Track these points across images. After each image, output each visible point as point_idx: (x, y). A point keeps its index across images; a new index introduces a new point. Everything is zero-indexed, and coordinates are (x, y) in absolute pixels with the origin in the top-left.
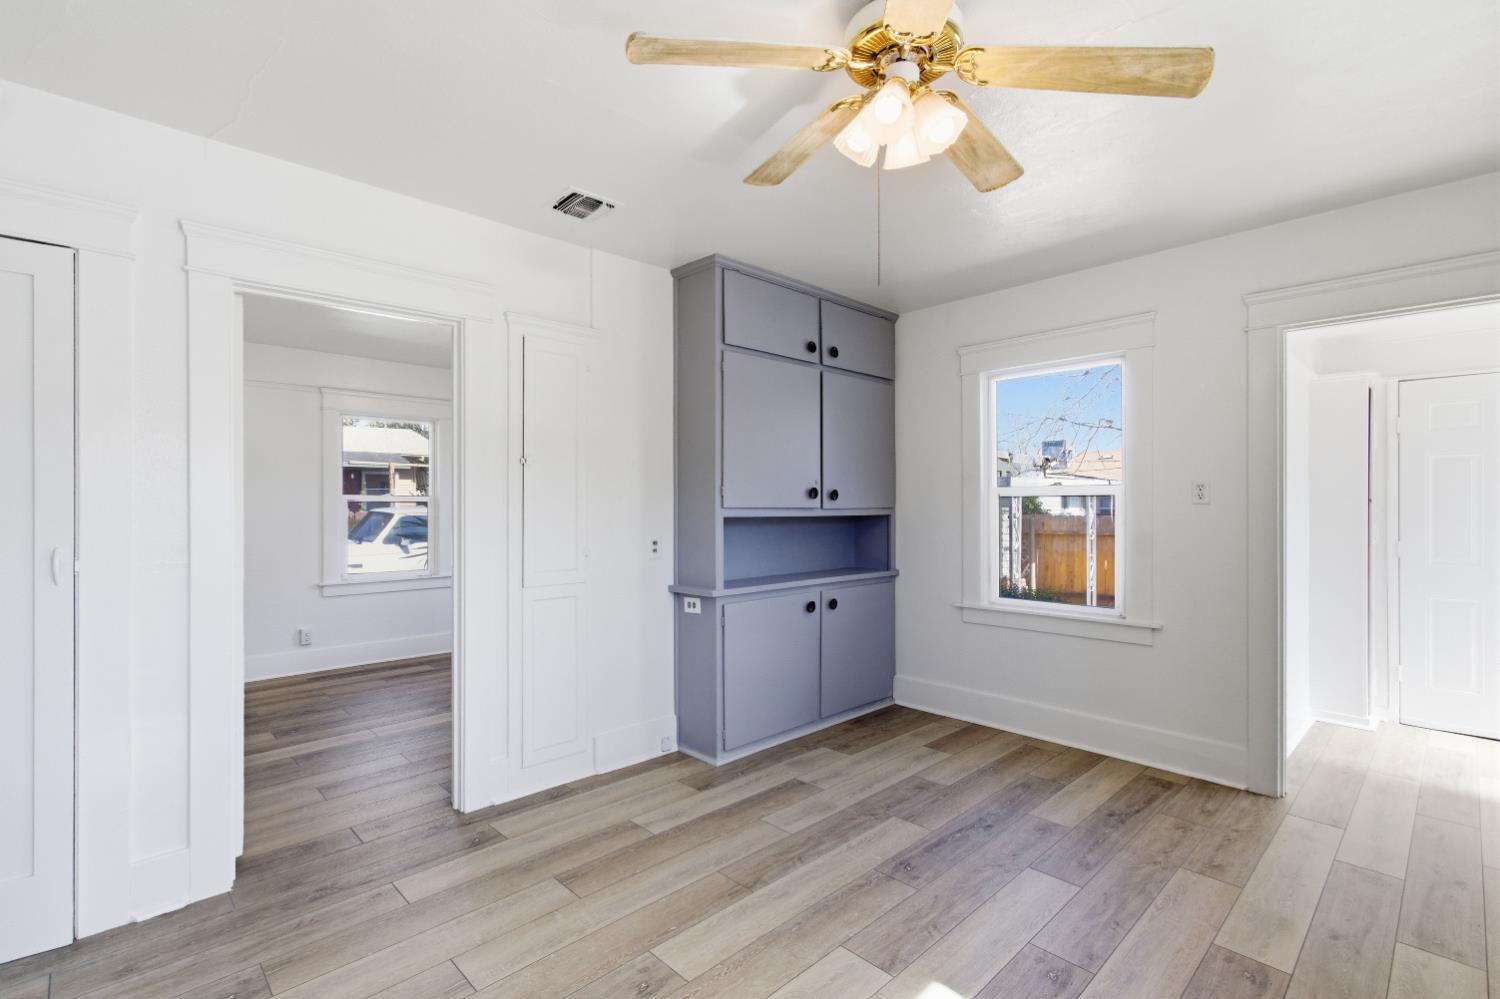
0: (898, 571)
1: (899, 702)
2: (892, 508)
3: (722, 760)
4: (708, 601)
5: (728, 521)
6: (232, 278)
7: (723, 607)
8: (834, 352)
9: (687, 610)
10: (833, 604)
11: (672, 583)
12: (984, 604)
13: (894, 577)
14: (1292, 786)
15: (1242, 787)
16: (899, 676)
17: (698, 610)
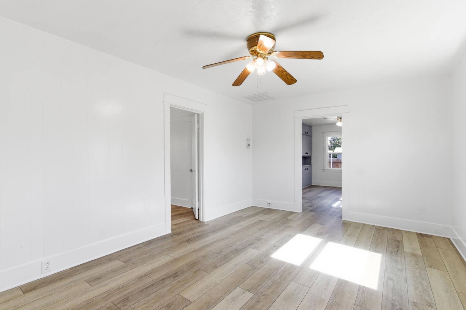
0: (312, 165)
2: (311, 156)
12: (327, 169)
16: (312, 181)
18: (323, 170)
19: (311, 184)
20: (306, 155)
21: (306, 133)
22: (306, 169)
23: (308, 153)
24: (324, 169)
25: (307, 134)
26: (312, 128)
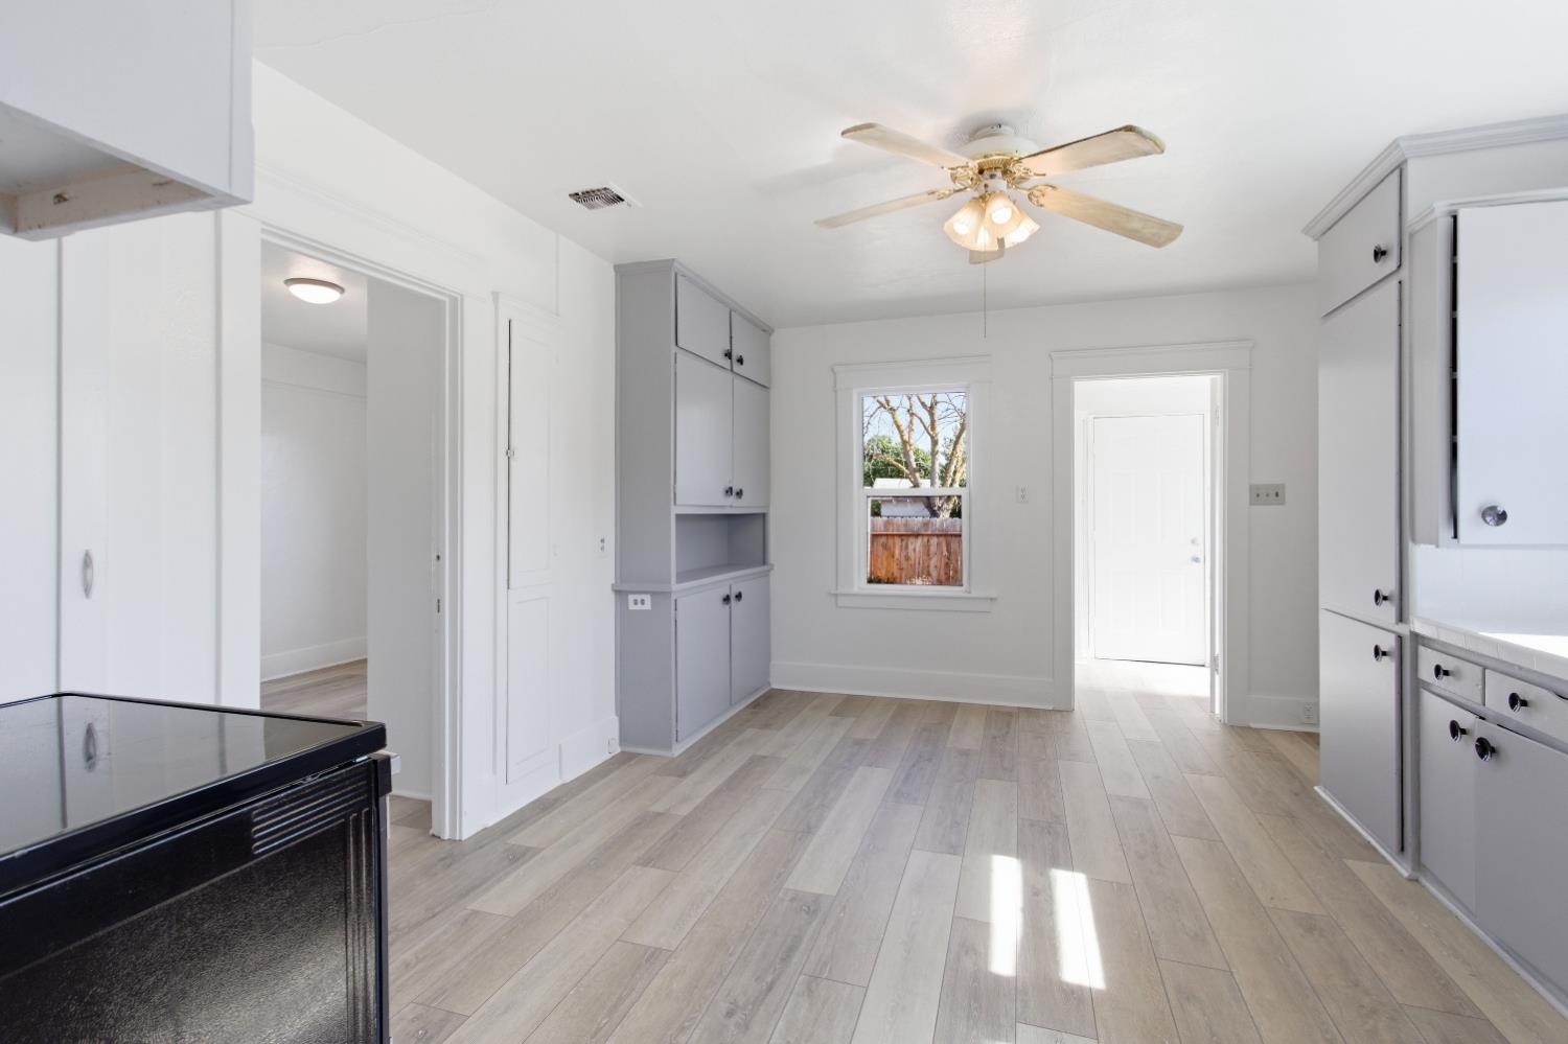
0: (773, 565)
1: (774, 686)
2: (768, 507)
3: (677, 750)
4: (660, 596)
5: (679, 517)
6: (264, 223)
7: (676, 601)
8: (740, 361)
9: (632, 607)
10: (739, 596)
11: (613, 582)
12: (856, 590)
13: (769, 571)
14: (1080, 702)
15: (1051, 708)
16: (773, 662)
17: (648, 606)
18: (836, 595)
19: (769, 684)
20: (732, 500)
21: (728, 355)
22: (727, 599)
23: (740, 494)
24: (841, 590)
25: (737, 367)
26: (774, 337)
